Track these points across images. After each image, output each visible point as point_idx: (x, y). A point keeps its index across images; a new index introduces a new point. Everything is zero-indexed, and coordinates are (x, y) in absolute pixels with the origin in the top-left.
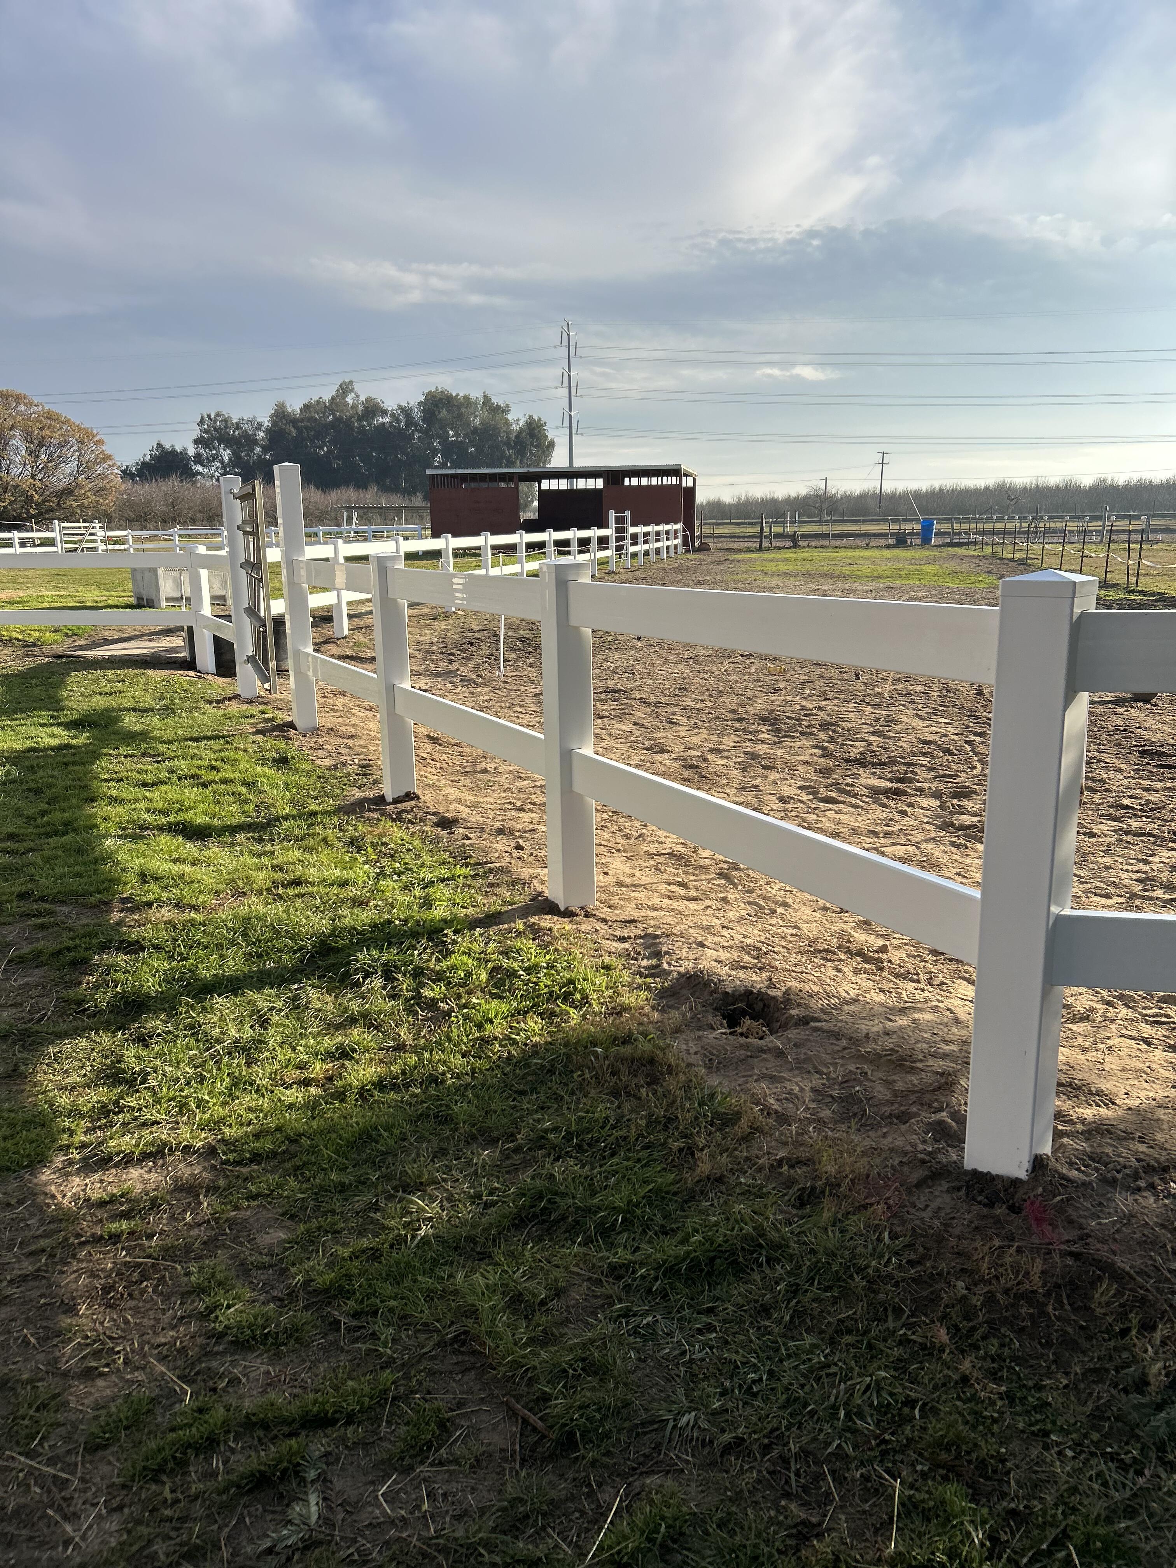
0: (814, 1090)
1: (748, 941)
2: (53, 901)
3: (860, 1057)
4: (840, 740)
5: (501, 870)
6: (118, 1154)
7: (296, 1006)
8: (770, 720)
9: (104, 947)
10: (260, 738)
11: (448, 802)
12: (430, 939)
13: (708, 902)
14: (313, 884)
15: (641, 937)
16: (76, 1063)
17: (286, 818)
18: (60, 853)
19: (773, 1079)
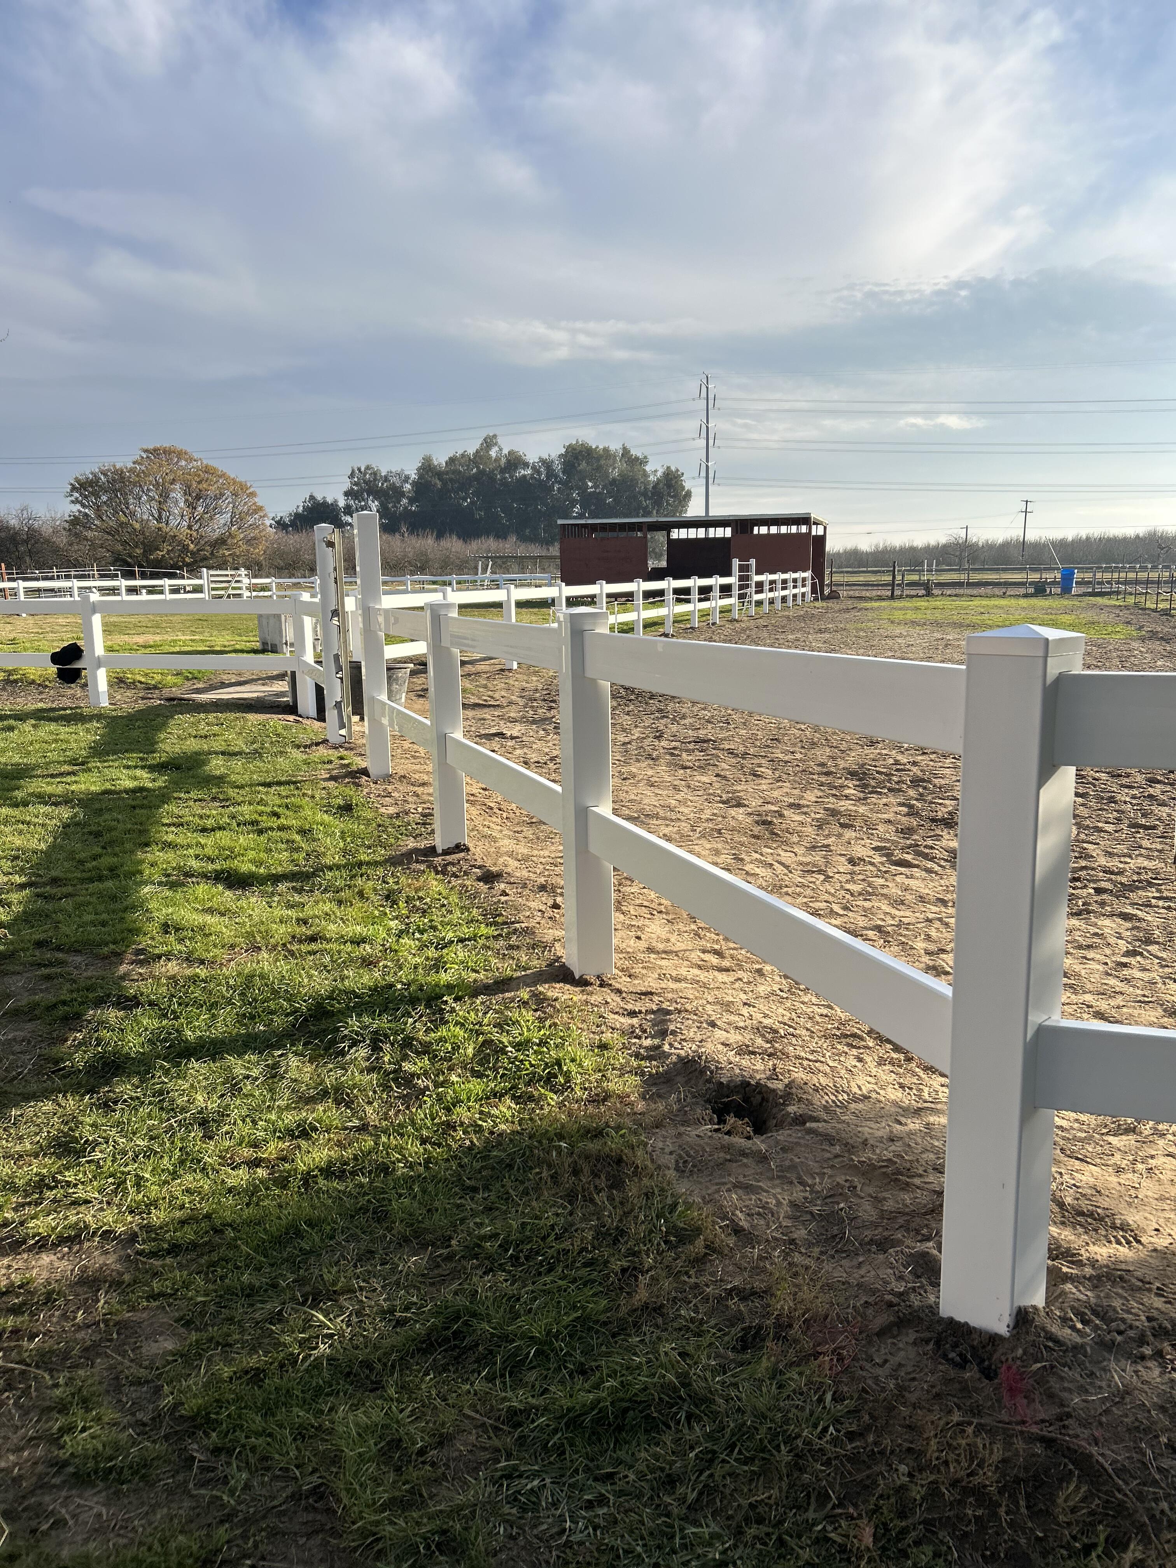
0: (793, 1204)
1: (766, 1022)
2: (68, 951)
3: (853, 1168)
4: (929, 798)
5: (528, 931)
6: (34, 1237)
7: (274, 1074)
8: (859, 775)
9: (99, 1003)
10: (331, 784)
11: (499, 854)
12: (428, 1006)
13: (741, 974)
14: (329, 941)
15: (653, 1012)
16: (33, 1129)
17: (330, 868)
18: (94, 900)
19: (748, 1189)
